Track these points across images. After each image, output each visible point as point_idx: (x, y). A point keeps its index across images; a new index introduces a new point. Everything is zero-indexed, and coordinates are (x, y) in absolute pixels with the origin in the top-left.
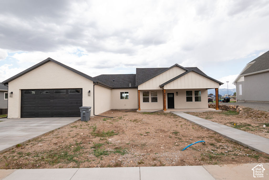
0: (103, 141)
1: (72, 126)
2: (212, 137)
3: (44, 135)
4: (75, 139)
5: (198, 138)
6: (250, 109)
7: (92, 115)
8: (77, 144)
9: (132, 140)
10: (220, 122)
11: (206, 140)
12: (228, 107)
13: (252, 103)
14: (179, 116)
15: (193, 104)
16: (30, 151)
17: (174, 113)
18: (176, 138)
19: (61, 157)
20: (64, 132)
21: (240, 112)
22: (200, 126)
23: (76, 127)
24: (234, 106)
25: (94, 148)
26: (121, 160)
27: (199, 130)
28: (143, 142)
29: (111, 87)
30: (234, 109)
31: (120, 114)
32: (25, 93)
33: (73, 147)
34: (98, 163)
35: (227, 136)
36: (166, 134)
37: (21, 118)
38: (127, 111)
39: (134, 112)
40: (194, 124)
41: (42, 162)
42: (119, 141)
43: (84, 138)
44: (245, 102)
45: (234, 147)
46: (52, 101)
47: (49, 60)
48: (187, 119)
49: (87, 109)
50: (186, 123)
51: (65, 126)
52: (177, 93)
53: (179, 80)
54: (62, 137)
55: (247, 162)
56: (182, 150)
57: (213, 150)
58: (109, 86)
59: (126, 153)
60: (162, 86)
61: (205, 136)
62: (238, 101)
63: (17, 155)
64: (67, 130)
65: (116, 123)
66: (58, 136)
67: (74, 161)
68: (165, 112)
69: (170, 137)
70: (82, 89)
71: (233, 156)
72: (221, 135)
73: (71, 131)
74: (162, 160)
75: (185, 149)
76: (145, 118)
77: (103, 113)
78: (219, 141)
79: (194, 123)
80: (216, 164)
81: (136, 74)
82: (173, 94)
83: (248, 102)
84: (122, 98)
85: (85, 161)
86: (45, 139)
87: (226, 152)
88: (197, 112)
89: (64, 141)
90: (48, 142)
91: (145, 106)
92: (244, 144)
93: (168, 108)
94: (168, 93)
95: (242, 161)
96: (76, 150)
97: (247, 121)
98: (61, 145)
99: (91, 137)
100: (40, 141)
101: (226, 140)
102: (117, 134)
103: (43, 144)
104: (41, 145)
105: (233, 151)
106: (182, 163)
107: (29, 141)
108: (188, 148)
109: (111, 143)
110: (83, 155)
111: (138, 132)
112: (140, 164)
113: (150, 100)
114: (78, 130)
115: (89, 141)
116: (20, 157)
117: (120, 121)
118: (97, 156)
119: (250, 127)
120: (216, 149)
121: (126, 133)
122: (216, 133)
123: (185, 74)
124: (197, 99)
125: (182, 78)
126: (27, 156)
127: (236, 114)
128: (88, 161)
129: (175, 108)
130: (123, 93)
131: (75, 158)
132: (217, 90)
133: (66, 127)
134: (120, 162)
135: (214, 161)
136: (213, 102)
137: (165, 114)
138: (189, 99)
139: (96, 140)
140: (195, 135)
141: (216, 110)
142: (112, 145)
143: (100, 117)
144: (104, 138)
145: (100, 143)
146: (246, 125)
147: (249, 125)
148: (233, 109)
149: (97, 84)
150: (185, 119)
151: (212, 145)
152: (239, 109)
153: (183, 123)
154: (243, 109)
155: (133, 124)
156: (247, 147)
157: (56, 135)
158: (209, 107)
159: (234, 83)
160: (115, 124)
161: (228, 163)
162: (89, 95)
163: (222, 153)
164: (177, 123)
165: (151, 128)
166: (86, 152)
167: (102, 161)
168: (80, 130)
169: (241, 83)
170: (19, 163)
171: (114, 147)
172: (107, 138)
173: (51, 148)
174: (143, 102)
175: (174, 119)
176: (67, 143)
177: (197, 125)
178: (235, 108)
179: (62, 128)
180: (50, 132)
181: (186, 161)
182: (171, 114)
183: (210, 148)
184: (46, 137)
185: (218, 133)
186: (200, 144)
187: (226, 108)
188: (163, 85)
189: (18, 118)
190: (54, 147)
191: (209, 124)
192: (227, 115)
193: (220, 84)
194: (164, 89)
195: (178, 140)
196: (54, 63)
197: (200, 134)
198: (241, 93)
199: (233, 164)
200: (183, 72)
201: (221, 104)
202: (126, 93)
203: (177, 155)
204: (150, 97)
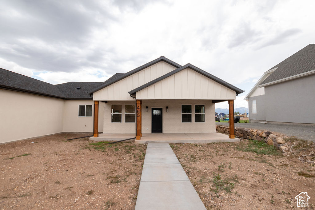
12: (247, 132)
29: (63, 96)
30: (261, 137)
39: (84, 140)
52: (167, 108)
62: (252, 122)
82: (161, 110)
83: (270, 124)
91: (114, 129)
93: (152, 133)
94: (152, 108)
113: (123, 118)
124: (200, 119)
125: (171, 80)
129: (163, 133)
136: (219, 122)
138: (186, 119)
141: (230, 137)
148: (258, 137)
152: (273, 139)
154: (287, 140)
159: (245, 99)
174: (113, 121)
178: (264, 135)
188: (134, 92)
193: (238, 92)
194: (137, 98)
198: (255, 112)
204: (123, 114)
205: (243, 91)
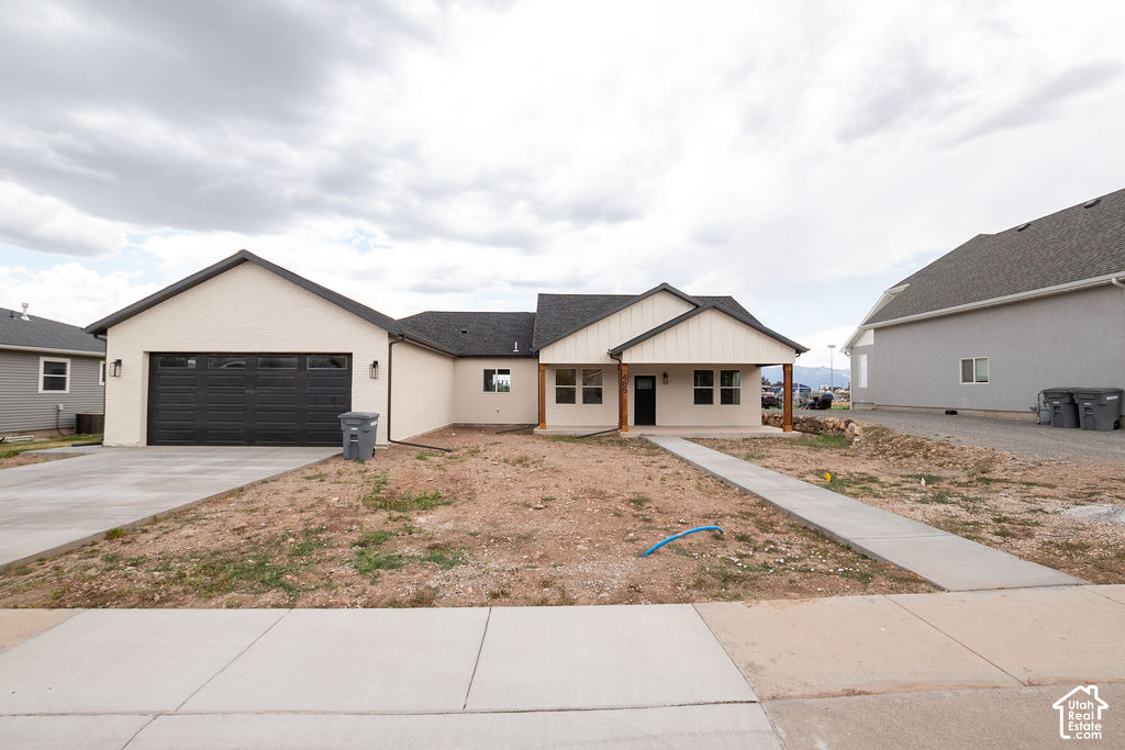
0: (395, 523)
1: (309, 473)
2: (749, 514)
3: (209, 501)
4: (305, 515)
5: (705, 517)
6: (884, 429)
7: (381, 439)
8: (307, 533)
9: (493, 524)
10: (789, 470)
11: (727, 526)
12: (820, 423)
13: (895, 412)
14: (664, 450)
15: (716, 411)
16: (149, 552)
17: (650, 439)
18: (636, 516)
19: (243, 572)
20: (277, 494)
21: (856, 439)
22: (722, 482)
23: (321, 478)
24: (838, 420)
25: (361, 545)
26: (434, 586)
27: (716, 493)
28: (527, 527)
29: (453, 351)
30: (839, 429)
31: (477, 440)
32: (160, 362)
33: (292, 540)
34: (359, 595)
35: (794, 511)
36: (606, 505)
37: (148, 444)
38: (502, 430)
39: (525, 434)
40: (703, 473)
41: (174, 589)
42: (449, 525)
43: (335, 514)
44: (876, 409)
45: (809, 547)
46: (252, 392)
47: (243, 259)
48: (687, 457)
49: (365, 421)
50: (681, 472)
51: (286, 474)
52: (665, 375)
53: (670, 334)
54: (266, 510)
55: (833, 591)
56: (642, 554)
57: (740, 556)
58: (444, 348)
59: (460, 563)
60: (616, 354)
61: (727, 511)
62: (857, 407)
63: (99, 564)
64: (291, 486)
65: (458, 467)
66: (256, 505)
67: (284, 586)
68: (624, 434)
69: (618, 515)
70: (351, 354)
71: (794, 574)
72: (777, 509)
73: (300, 491)
74: (570, 585)
75: (652, 552)
76: (554, 455)
77: (423, 436)
78: (765, 527)
79: (706, 471)
80: (737, 597)
81: (535, 311)
82: (653, 379)
83: (882, 411)
84: (488, 386)
85: (317, 587)
86: (210, 513)
87: (780, 563)
88: (725, 437)
89: (270, 522)
90: (216, 525)
91: (561, 417)
92: (839, 537)
93: (636, 424)
94: (635, 377)
95: (819, 589)
96: (299, 552)
97: (870, 468)
98: (256, 535)
99: (363, 509)
100: (189, 521)
101: (790, 526)
102: (448, 504)
103: (196, 531)
104: (191, 532)
105: (801, 559)
106: (632, 594)
107: (155, 519)
108: (662, 549)
109: (420, 531)
110: (319, 568)
111: (519, 496)
112: (497, 597)
113: (579, 396)
114: (326, 486)
115: (352, 523)
116: (108, 570)
117: (471, 464)
118: (363, 572)
119: (874, 486)
120: (751, 553)
121: (480, 499)
122: (763, 503)
123: (691, 317)
124: (729, 397)
125: (682, 328)
126: (129, 568)
127: (842, 446)
128: (329, 586)
129: (656, 424)
130: (494, 372)
131: (288, 576)
132: (788, 369)
133: (290, 478)
134: (429, 592)
135: (732, 589)
137: (623, 443)
138: (703, 397)
139: (375, 521)
140: (699, 510)
141: (784, 431)
142: (421, 536)
143: (410, 447)
144: (402, 514)
145: (386, 529)
146: (863, 479)
147: (873, 480)
148: (834, 429)
149: (403, 340)
150: (682, 459)
151: (743, 538)
152: (853, 429)
153: (670, 471)
154: (865, 430)
155: (510, 472)
156: (848, 547)
157: (248, 503)
158: (765, 422)
159: (844, 351)
160: (453, 470)
161: (775, 596)
162: (374, 377)
163: (766, 566)
164: (653, 470)
165: (563, 484)
166: (332, 559)
167: (374, 588)
168: (331, 486)
169: (865, 350)
170: (98, 589)
171: (427, 544)
172: (413, 515)
173: (220, 543)
174: (558, 402)
175: (645, 459)
176: (278, 529)
177: (714, 476)
178: (842, 426)
179: (275, 479)
180: (231, 493)
181: (646, 588)
182: (643, 442)
183: (735, 548)
184: (213, 510)
185: (771, 503)
186: (704, 537)
187: (816, 428)
188: (619, 351)
189: (140, 445)
190: (233, 540)
191: (751, 474)
192: (815, 447)
193: (799, 350)
194: (623, 362)
195: (640, 524)
196: (260, 268)
197: (713, 505)
198: (864, 383)
199: (790, 598)
200: (684, 309)
201: (800, 414)
202: (502, 372)
203: (621, 569)
204: (579, 389)
205: (806, 350)
